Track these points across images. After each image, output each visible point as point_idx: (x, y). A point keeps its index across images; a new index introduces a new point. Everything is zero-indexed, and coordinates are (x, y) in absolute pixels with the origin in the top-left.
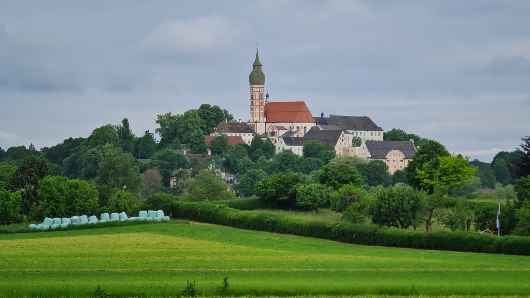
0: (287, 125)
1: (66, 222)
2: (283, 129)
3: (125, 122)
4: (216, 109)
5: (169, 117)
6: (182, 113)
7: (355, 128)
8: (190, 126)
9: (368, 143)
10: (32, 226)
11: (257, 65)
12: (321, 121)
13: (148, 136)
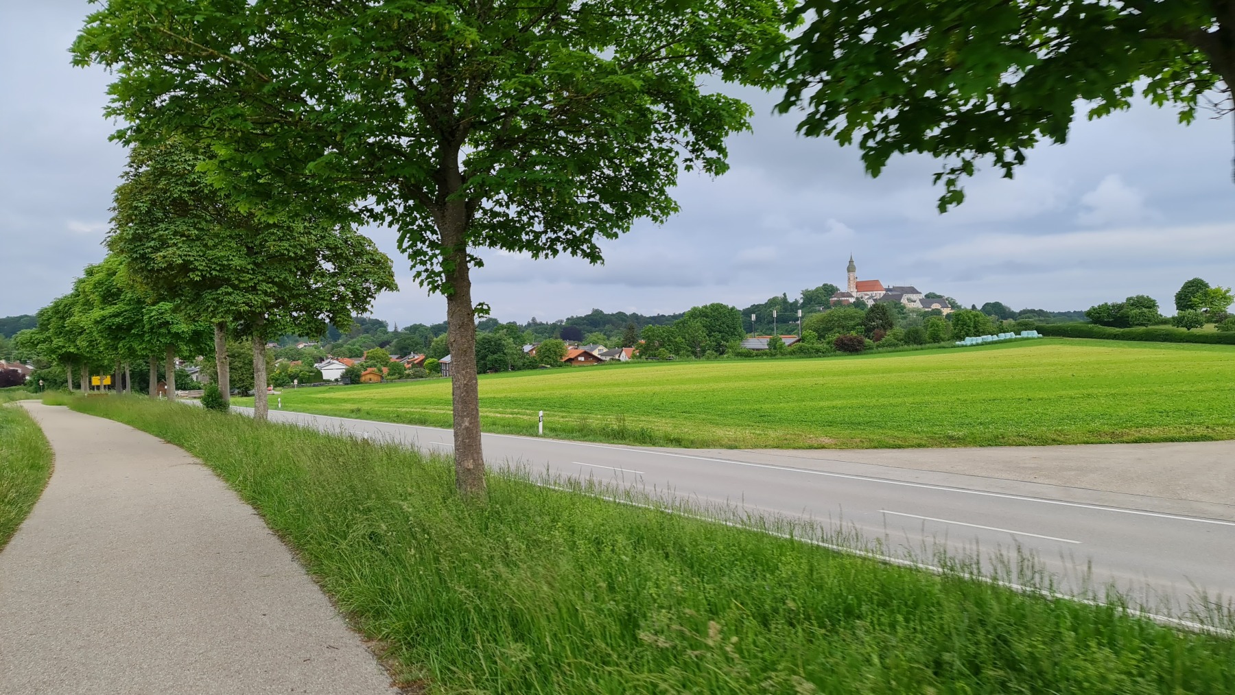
0: (869, 293)
1: (979, 340)
2: (867, 295)
3: (785, 294)
4: (831, 286)
5: (807, 291)
6: (814, 288)
7: (907, 293)
8: (820, 295)
9: (920, 300)
10: (958, 343)
11: (851, 262)
12: (888, 290)
13: (796, 301)
